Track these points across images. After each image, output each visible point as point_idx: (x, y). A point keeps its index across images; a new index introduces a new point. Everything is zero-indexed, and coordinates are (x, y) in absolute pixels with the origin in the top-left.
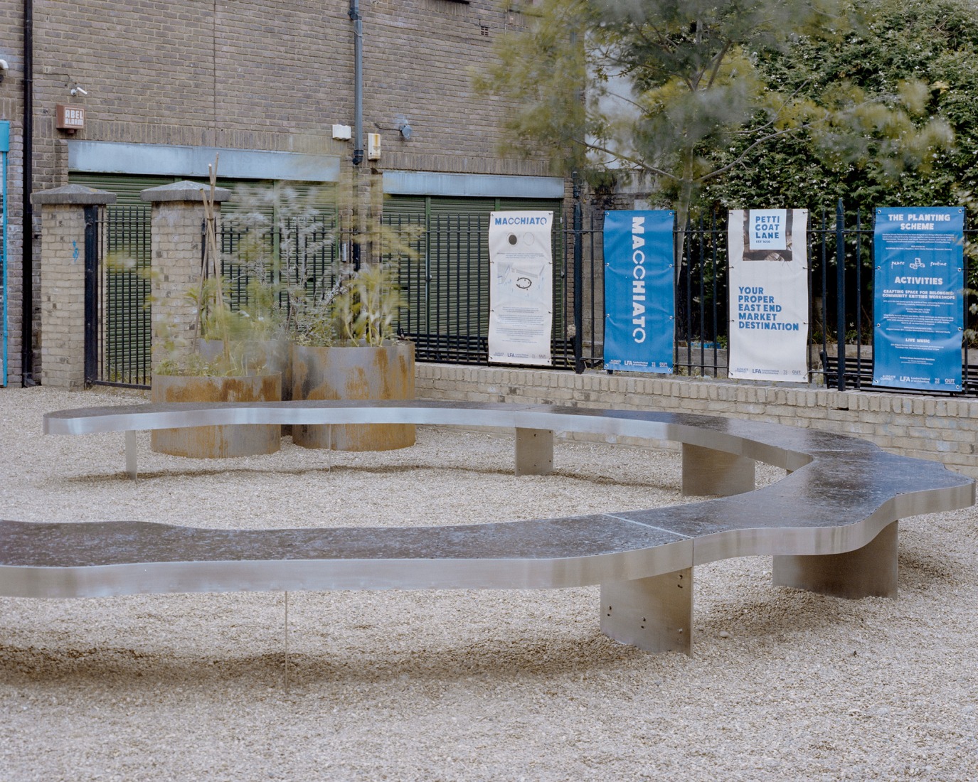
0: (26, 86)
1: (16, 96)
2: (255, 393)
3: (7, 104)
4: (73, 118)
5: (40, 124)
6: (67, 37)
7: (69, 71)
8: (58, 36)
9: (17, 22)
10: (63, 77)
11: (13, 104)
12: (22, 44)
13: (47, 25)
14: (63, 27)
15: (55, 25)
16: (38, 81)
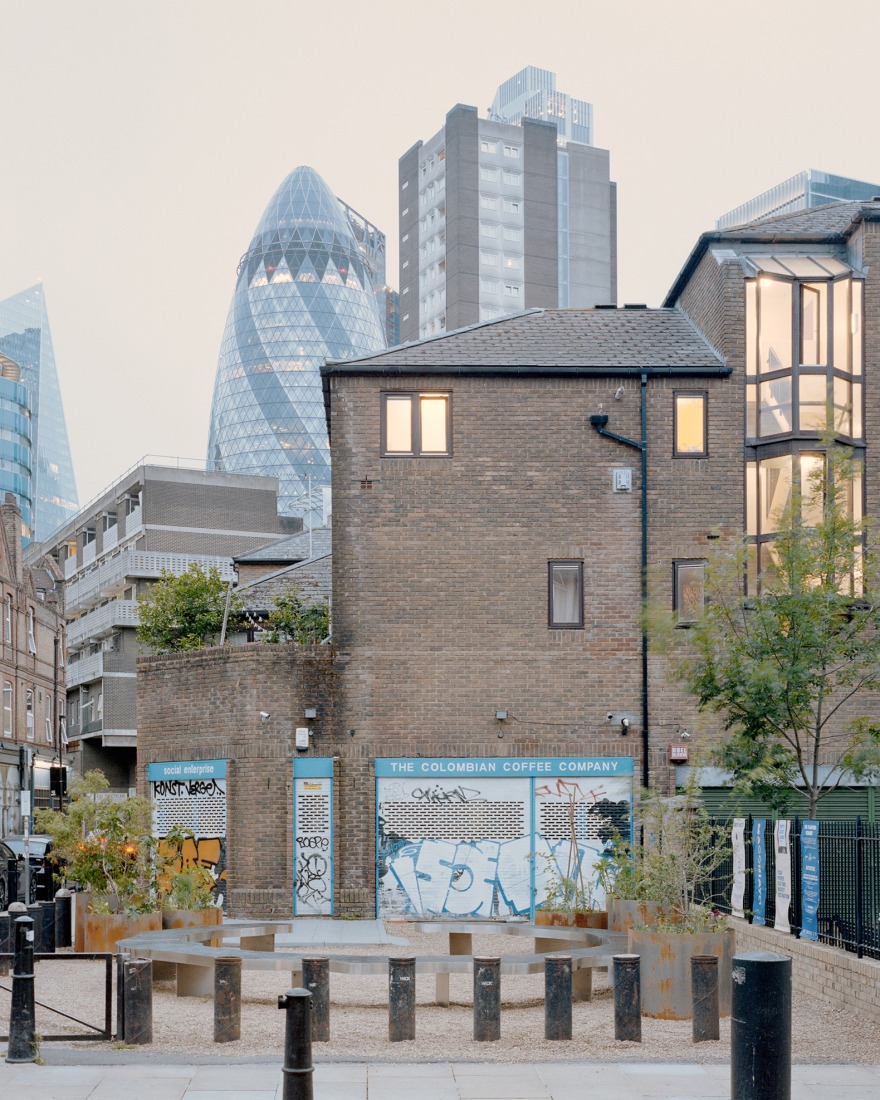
0: (645, 735)
1: (639, 741)
2: (570, 922)
3: (632, 746)
4: (679, 753)
5: (657, 757)
6: (678, 700)
7: (680, 722)
8: (671, 700)
9: (639, 695)
10: (674, 727)
11: (636, 746)
12: (642, 708)
13: (662, 694)
14: (674, 694)
15: (670, 694)
16: (653, 731)
